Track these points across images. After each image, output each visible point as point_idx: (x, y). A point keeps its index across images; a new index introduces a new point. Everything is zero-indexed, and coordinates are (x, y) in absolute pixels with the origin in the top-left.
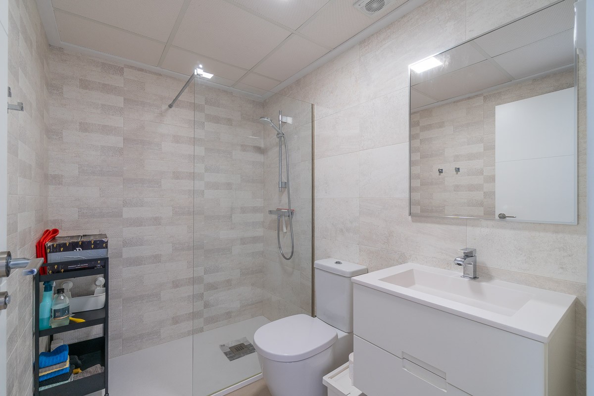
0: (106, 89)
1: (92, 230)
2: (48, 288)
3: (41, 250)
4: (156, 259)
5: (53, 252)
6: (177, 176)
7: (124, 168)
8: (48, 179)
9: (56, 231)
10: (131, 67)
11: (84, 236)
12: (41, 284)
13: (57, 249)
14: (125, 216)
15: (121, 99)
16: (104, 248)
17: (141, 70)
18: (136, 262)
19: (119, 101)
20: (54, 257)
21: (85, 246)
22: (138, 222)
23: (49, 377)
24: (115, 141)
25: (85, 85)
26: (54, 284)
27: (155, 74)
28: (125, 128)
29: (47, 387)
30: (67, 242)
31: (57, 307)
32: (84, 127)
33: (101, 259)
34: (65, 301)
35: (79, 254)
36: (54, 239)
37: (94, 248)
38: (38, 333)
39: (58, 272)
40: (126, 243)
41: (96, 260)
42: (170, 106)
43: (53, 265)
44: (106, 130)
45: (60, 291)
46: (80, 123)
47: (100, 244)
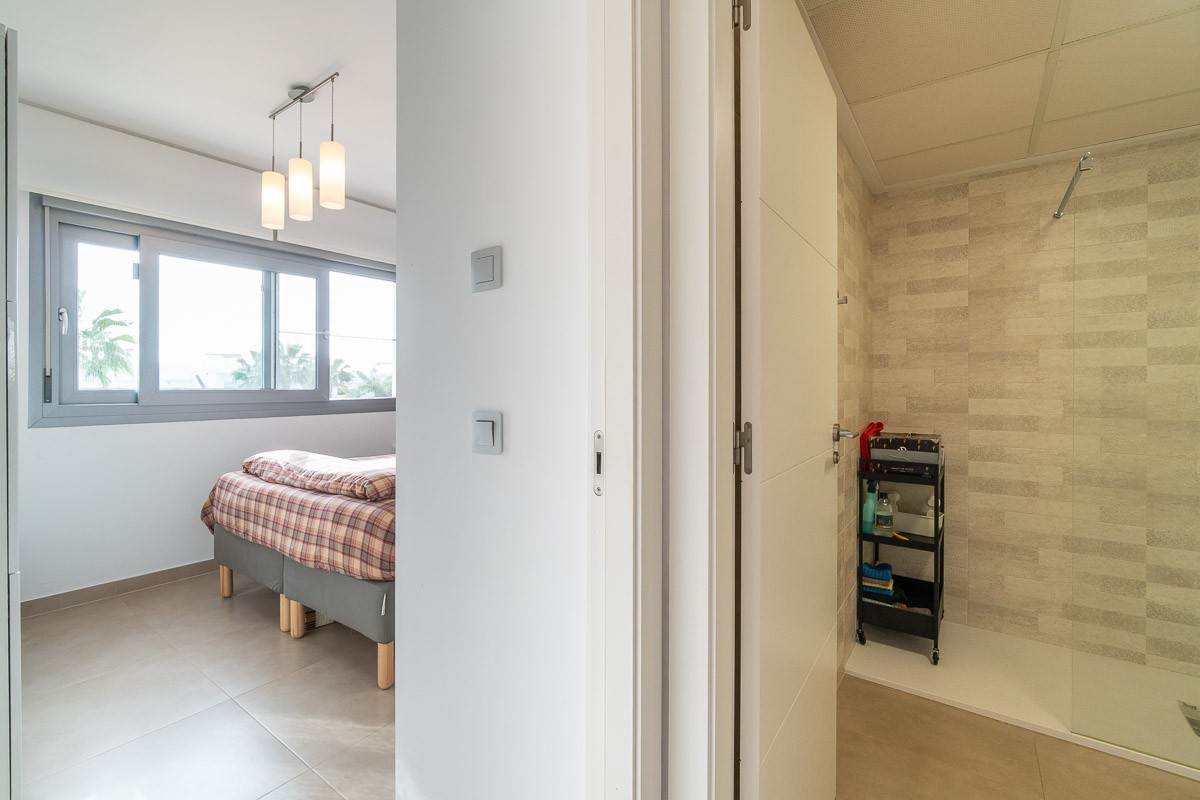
0: (943, 224)
1: (924, 429)
2: (872, 490)
3: (865, 445)
4: (1030, 489)
5: (876, 447)
6: (1071, 341)
7: (972, 338)
8: (874, 360)
9: (880, 425)
10: (981, 176)
11: (912, 435)
12: (865, 481)
13: (879, 445)
14: (972, 411)
15: (965, 232)
16: (932, 451)
17: (999, 173)
18: (994, 486)
19: (960, 237)
20: (877, 454)
21: (911, 444)
22: (995, 423)
23: (871, 591)
24: (956, 298)
25: (914, 229)
26: (877, 487)
27: (1026, 169)
28: (971, 276)
29: (869, 601)
30: (891, 438)
31: (881, 513)
32: (914, 288)
33: (930, 466)
34: (888, 510)
35: (902, 454)
36: (877, 433)
37: (921, 450)
38: (863, 536)
39: (881, 472)
40: (973, 454)
41: (924, 465)
42: (1057, 217)
43: (877, 461)
44: (942, 285)
45: (882, 496)
46: (909, 284)
47: (930, 446)
